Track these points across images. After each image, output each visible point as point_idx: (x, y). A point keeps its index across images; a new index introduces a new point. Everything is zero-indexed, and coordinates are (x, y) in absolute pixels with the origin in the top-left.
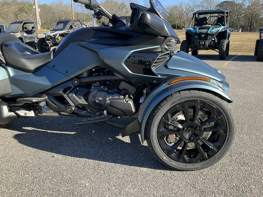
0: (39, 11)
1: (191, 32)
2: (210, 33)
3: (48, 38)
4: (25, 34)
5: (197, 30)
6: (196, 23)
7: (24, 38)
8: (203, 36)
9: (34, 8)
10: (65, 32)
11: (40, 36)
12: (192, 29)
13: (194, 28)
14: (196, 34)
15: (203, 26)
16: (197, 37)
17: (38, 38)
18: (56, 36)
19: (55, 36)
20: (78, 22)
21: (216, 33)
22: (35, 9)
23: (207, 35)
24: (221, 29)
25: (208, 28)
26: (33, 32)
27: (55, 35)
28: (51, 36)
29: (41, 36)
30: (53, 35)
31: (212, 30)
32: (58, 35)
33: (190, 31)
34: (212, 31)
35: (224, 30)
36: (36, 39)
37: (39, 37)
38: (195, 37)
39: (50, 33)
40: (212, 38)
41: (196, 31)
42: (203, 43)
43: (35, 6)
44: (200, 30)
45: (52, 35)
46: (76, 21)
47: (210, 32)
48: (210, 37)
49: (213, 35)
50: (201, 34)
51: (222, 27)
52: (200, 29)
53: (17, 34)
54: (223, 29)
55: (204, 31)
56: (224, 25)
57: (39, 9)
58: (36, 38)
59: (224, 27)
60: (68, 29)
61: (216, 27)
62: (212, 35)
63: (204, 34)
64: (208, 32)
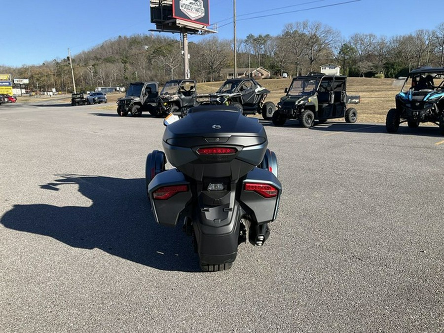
0: (189, 58)
1: (401, 99)
2: (427, 101)
4: (183, 96)
5: (411, 96)
6: (414, 85)
7: (181, 100)
8: (418, 104)
9: (182, 53)
10: (235, 95)
12: (404, 95)
13: (406, 93)
14: (408, 101)
15: (420, 91)
16: (409, 105)
17: (197, 101)
20: (251, 82)
21: (436, 100)
22: (184, 56)
23: (423, 103)
25: (426, 94)
26: (192, 94)
30: (219, 100)
31: (430, 97)
34: (430, 98)
36: (195, 103)
38: (407, 105)
41: (408, 97)
42: (418, 113)
43: (184, 50)
44: (413, 97)
46: (249, 80)
47: (427, 99)
48: (428, 106)
49: (433, 104)
50: (414, 101)
53: (174, 96)
55: (419, 98)
57: (189, 55)
58: (195, 101)
60: (238, 92)
62: (431, 103)
63: (418, 102)
64: (424, 100)
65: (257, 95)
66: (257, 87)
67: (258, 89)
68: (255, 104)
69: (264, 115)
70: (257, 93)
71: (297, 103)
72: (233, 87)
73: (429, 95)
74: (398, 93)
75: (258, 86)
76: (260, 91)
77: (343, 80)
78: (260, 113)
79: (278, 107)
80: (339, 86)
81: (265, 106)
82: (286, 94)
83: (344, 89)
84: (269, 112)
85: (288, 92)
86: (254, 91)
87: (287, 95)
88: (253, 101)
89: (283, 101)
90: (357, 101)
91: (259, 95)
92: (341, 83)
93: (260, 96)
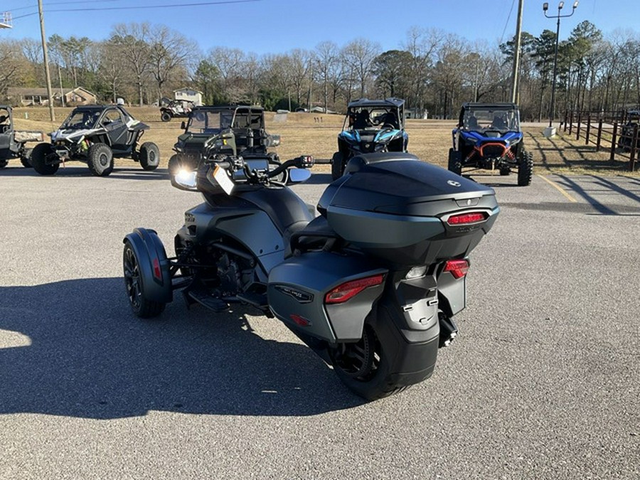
1: (348, 140)
2: (378, 142)
3: (60, 144)
5: (358, 136)
6: (352, 122)
8: (368, 146)
10: (96, 132)
11: (21, 137)
12: (349, 135)
13: (351, 133)
14: (356, 142)
15: (366, 129)
16: (357, 148)
17: (15, 141)
18: (78, 141)
19: (76, 139)
20: (119, 110)
21: (386, 141)
23: (373, 144)
24: (394, 134)
25: (375, 133)
26: (5, 129)
27: (77, 137)
28: (66, 141)
29: (23, 136)
30: (71, 139)
31: (380, 136)
32: (83, 137)
33: (346, 137)
34: (381, 138)
35: (398, 137)
36: (11, 144)
37: (19, 139)
38: (354, 147)
39: (63, 133)
40: (382, 149)
41: (356, 138)
44: (361, 137)
45: (68, 137)
46: (114, 109)
47: (378, 140)
48: (378, 148)
49: (384, 145)
50: (363, 143)
51: (395, 130)
52: (361, 134)
54: (398, 135)
55: (369, 138)
56: (397, 128)
58: (12, 141)
59: (398, 131)
60: (101, 126)
61: (386, 132)
62: (381, 144)
63: (368, 143)
64: (375, 140)
65: (130, 131)
66: (129, 120)
67: (131, 123)
68: (129, 146)
69: (144, 164)
70: (130, 129)
71: (206, 145)
72: (85, 119)
73: (378, 135)
74: (340, 132)
75: (130, 118)
76: (135, 126)
77: (260, 114)
78: (136, 160)
79: (177, 151)
80: (254, 121)
81: (143, 149)
82: (184, 130)
83: (262, 125)
84: (151, 157)
85: (187, 129)
86: (125, 125)
87: (186, 132)
88: (126, 142)
89: (184, 141)
90: (277, 142)
91: (132, 131)
92: (257, 117)
93: (135, 133)
